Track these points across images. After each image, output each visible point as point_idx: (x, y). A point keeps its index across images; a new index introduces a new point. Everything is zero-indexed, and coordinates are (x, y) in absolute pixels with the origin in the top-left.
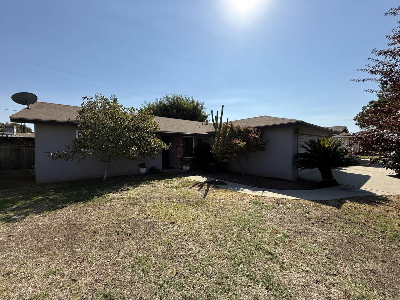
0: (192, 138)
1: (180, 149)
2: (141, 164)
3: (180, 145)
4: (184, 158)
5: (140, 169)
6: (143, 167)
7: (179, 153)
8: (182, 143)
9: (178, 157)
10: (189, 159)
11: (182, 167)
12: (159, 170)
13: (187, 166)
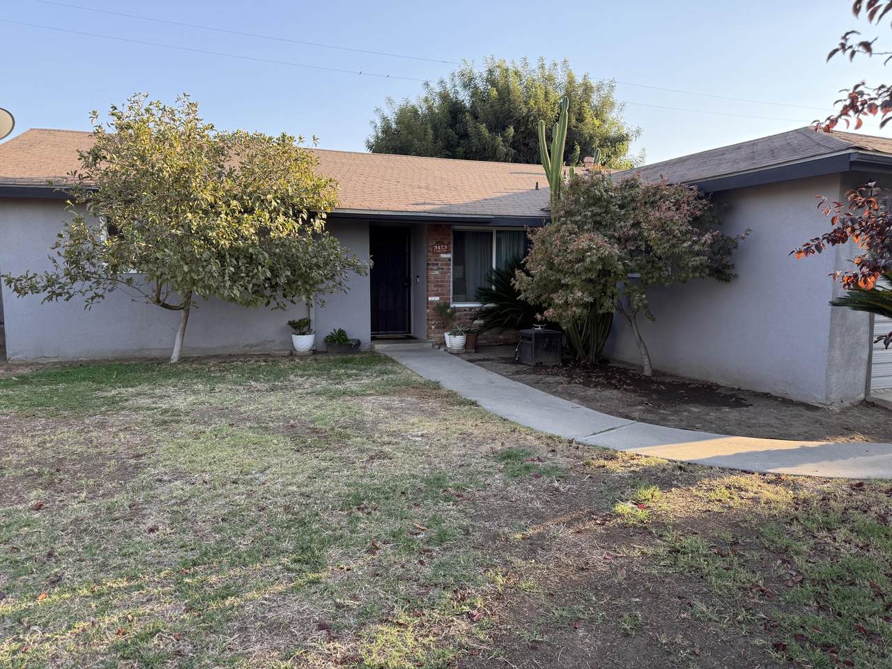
0: (492, 233)
1: (437, 272)
2: (297, 320)
3: (439, 260)
4: (452, 306)
5: (294, 336)
6: (305, 329)
7: (435, 286)
8: (447, 253)
9: (432, 302)
10: (471, 309)
11: (444, 337)
12: (359, 343)
13: (455, 334)
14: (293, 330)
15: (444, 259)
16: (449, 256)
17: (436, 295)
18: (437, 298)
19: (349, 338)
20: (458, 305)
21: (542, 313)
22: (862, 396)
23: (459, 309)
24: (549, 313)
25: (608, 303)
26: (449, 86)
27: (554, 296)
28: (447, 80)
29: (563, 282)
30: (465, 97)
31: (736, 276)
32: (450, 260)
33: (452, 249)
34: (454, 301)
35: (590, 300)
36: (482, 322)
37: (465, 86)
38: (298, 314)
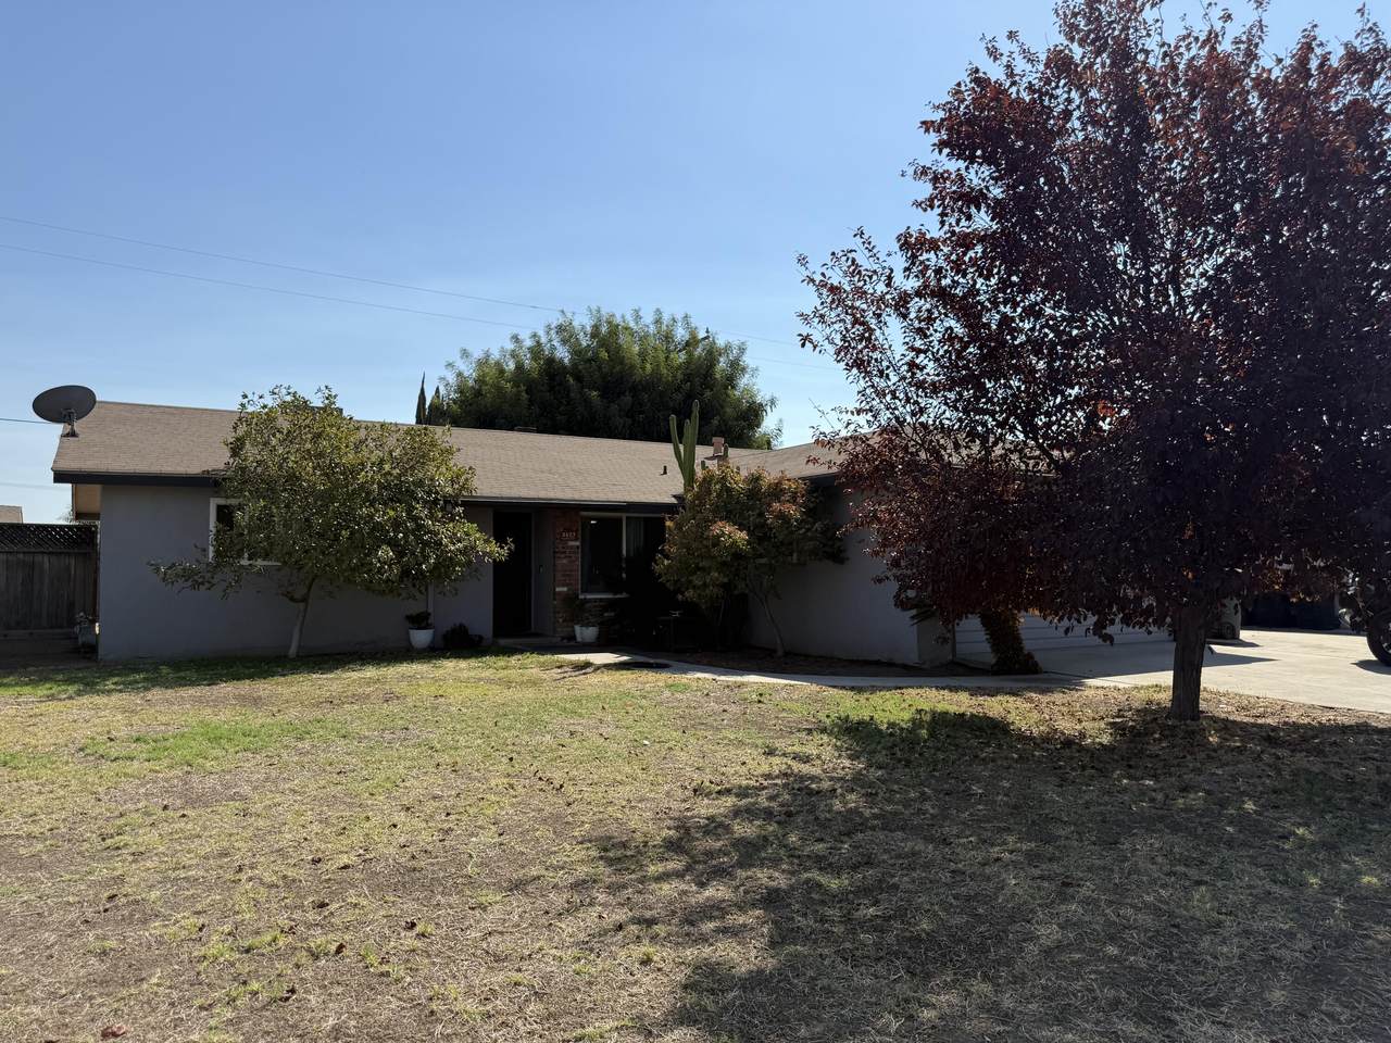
0: (620, 520)
1: (565, 561)
2: (414, 614)
3: (568, 547)
4: (581, 597)
5: (411, 632)
6: (423, 625)
7: (564, 575)
8: (576, 539)
9: (560, 593)
10: (601, 600)
11: (574, 631)
12: (481, 638)
13: (587, 625)
14: (411, 626)
15: (572, 547)
16: (578, 543)
17: (563, 586)
18: (565, 589)
19: (470, 632)
20: (589, 597)
21: (682, 593)
22: (950, 657)
23: (590, 601)
24: (690, 594)
25: (741, 585)
26: (544, 340)
27: (694, 578)
28: (541, 333)
29: (701, 565)
30: (563, 354)
31: (848, 559)
32: (578, 547)
33: (579, 536)
34: (583, 592)
35: (726, 580)
36: (612, 614)
37: (564, 342)
38: (415, 608)
